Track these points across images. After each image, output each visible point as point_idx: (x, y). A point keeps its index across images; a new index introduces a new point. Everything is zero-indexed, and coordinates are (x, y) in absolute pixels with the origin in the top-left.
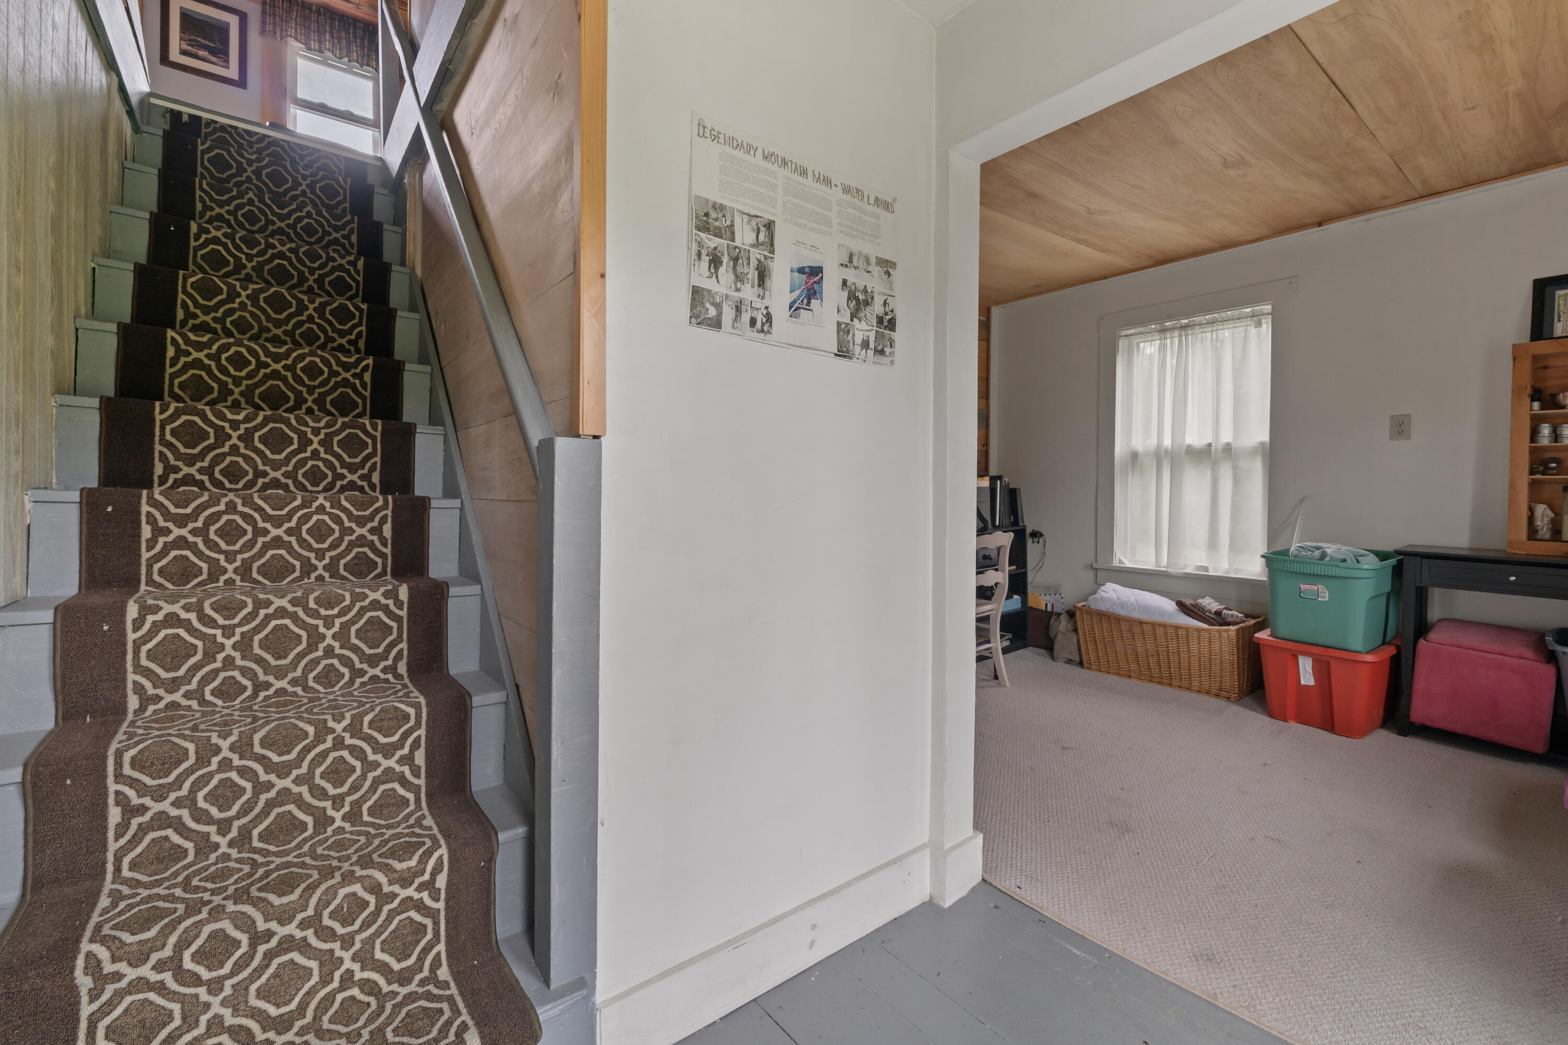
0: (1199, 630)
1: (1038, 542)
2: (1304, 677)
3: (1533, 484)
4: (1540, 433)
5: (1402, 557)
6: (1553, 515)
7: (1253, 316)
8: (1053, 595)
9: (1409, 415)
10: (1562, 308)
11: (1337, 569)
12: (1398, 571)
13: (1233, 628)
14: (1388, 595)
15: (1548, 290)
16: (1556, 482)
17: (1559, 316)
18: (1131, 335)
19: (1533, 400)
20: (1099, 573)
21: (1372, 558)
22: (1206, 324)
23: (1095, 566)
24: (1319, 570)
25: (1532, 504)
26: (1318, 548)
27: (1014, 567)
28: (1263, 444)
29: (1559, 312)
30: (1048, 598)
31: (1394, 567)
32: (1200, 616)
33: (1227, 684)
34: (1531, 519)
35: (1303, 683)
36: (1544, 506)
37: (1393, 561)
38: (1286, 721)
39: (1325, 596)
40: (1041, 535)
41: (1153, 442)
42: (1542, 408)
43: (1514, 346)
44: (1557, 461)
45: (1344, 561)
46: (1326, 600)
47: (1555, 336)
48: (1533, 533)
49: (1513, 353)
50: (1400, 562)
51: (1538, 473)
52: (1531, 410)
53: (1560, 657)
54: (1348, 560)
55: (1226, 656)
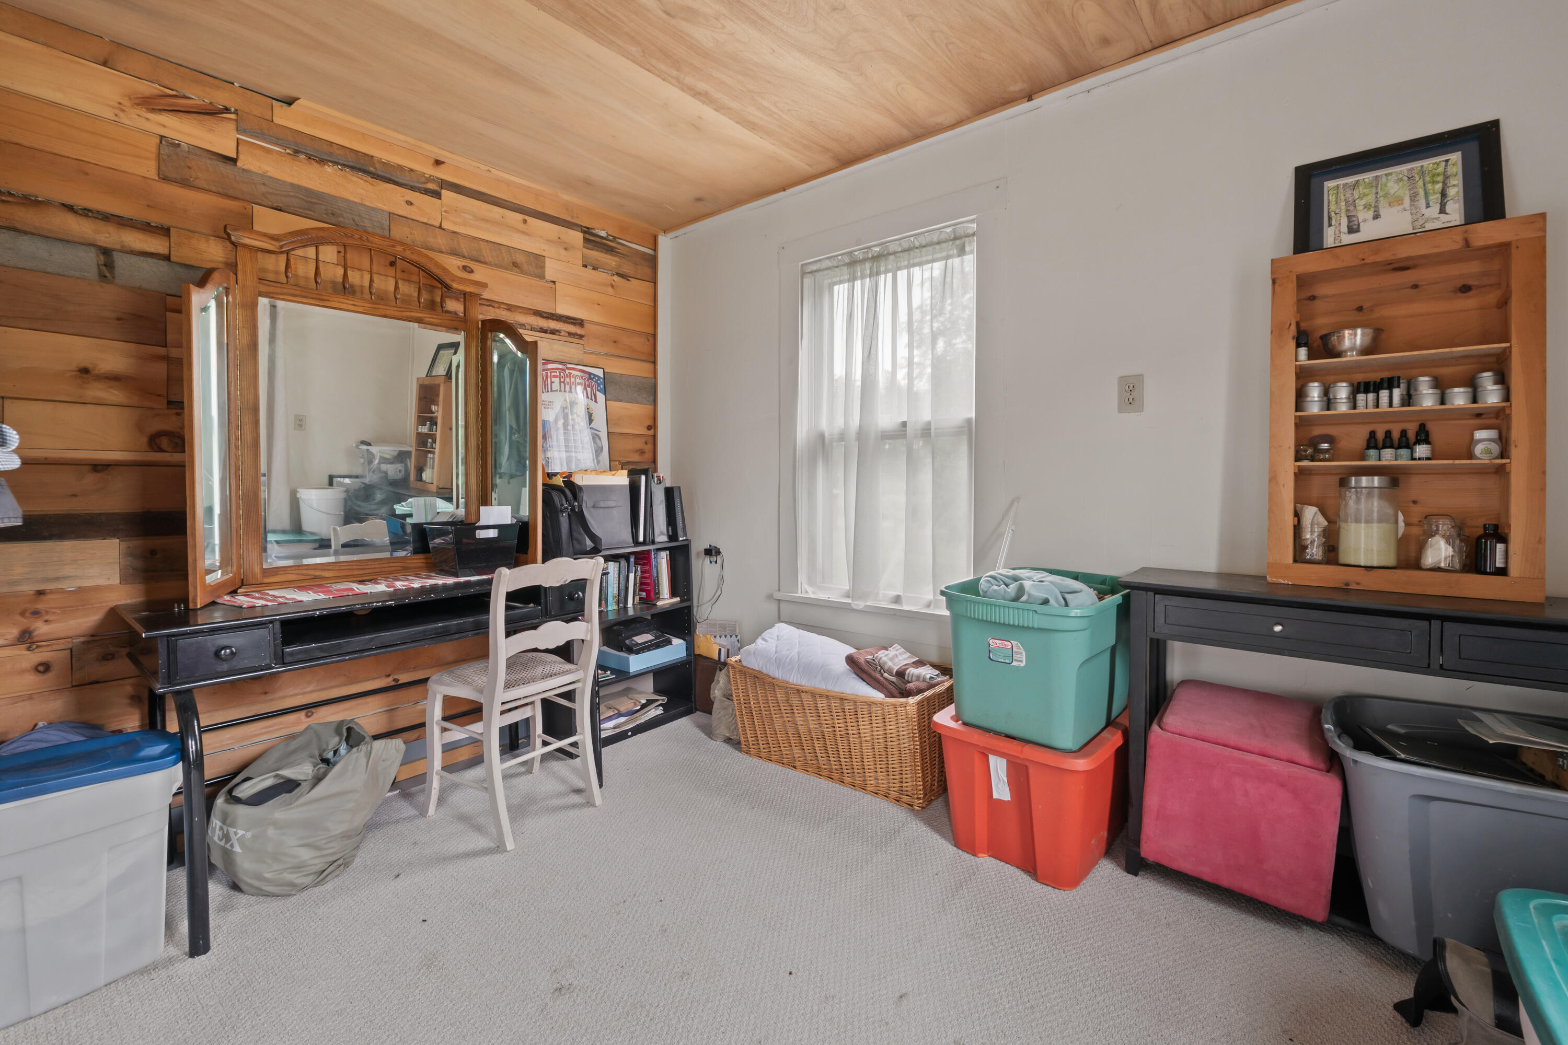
0: (870, 704)
1: (716, 562)
2: (997, 785)
3: (1301, 475)
4: (1307, 396)
5: (1128, 591)
6: (1326, 523)
7: (955, 239)
8: (728, 636)
9: (1142, 375)
10: (1333, 207)
11: (1036, 616)
12: (1124, 611)
13: (912, 700)
14: (1113, 650)
15: (1314, 181)
16: (1327, 472)
17: (1330, 218)
18: (817, 271)
19: (1298, 345)
20: (783, 605)
21: (1087, 594)
22: (901, 252)
23: (777, 595)
24: (1011, 617)
25: (1299, 505)
26: (1016, 579)
27: (678, 599)
28: (969, 421)
29: (1329, 213)
30: (723, 641)
31: (1119, 606)
32: (876, 680)
33: (909, 785)
34: (1298, 529)
35: (995, 796)
36: (1314, 509)
37: (1117, 598)
38: (975, 854)
39: (1021, 660)
40: (718, 552)
41: (840, 423)
42: (1310, 357)
43: (1273, 261)
44: (1330, 439)
45: (1046, 602)
46: (1022, 665)
47: (1324, 247)
48: (1300, 548)
49: (1272, 273)
50: (1126, 598)
51: (1306, 458)
52: (1296, 361)
53: (1349, 767)
54: (1052, 601)
55: (906, 743)
